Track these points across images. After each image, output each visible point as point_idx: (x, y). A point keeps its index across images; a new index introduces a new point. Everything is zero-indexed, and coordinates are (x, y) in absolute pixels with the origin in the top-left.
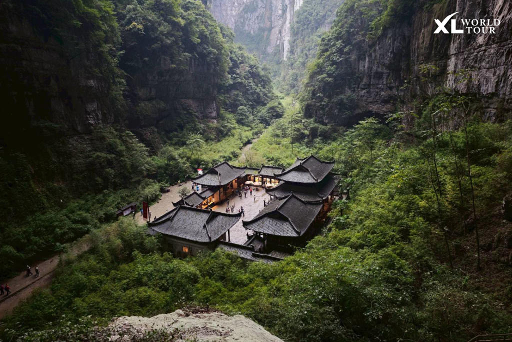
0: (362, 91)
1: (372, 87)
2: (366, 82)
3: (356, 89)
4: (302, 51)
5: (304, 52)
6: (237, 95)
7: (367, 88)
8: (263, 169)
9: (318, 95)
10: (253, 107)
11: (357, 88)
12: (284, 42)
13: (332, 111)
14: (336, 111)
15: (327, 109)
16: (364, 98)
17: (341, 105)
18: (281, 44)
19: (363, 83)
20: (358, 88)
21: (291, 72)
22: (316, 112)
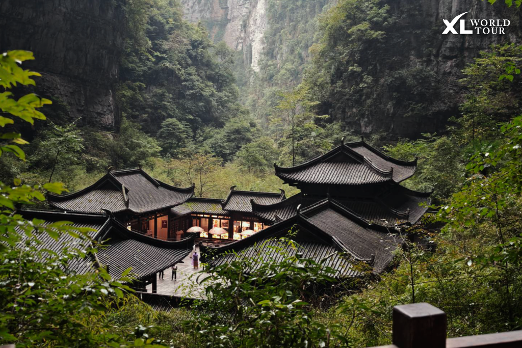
0: (445, 62)
1: (466, 54)
2: (453, 43)
3: (432, 58)
4: (292, 51)
5: (296, 52)
6: (161, 97)
7: (456, 57)
8: (232, 198)
9: (351, 68)
10: (195, 126)
11: (435, 56)
12: (253, 44)
13: (382, 106)
14: (390, 105)
15: (369, 101)
16: (451, 79)
17: (401, 91)
18: (245, 48)
19: (448, 45)
20: (437, 56)
21: (268, 91)
22: (344, 112)
